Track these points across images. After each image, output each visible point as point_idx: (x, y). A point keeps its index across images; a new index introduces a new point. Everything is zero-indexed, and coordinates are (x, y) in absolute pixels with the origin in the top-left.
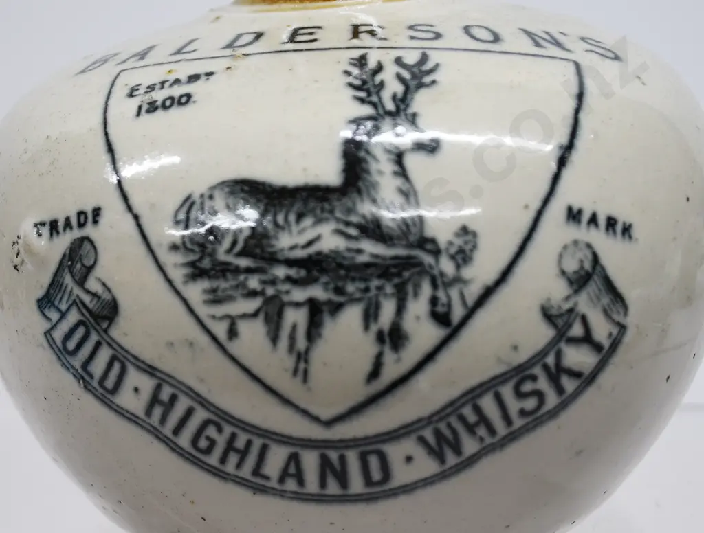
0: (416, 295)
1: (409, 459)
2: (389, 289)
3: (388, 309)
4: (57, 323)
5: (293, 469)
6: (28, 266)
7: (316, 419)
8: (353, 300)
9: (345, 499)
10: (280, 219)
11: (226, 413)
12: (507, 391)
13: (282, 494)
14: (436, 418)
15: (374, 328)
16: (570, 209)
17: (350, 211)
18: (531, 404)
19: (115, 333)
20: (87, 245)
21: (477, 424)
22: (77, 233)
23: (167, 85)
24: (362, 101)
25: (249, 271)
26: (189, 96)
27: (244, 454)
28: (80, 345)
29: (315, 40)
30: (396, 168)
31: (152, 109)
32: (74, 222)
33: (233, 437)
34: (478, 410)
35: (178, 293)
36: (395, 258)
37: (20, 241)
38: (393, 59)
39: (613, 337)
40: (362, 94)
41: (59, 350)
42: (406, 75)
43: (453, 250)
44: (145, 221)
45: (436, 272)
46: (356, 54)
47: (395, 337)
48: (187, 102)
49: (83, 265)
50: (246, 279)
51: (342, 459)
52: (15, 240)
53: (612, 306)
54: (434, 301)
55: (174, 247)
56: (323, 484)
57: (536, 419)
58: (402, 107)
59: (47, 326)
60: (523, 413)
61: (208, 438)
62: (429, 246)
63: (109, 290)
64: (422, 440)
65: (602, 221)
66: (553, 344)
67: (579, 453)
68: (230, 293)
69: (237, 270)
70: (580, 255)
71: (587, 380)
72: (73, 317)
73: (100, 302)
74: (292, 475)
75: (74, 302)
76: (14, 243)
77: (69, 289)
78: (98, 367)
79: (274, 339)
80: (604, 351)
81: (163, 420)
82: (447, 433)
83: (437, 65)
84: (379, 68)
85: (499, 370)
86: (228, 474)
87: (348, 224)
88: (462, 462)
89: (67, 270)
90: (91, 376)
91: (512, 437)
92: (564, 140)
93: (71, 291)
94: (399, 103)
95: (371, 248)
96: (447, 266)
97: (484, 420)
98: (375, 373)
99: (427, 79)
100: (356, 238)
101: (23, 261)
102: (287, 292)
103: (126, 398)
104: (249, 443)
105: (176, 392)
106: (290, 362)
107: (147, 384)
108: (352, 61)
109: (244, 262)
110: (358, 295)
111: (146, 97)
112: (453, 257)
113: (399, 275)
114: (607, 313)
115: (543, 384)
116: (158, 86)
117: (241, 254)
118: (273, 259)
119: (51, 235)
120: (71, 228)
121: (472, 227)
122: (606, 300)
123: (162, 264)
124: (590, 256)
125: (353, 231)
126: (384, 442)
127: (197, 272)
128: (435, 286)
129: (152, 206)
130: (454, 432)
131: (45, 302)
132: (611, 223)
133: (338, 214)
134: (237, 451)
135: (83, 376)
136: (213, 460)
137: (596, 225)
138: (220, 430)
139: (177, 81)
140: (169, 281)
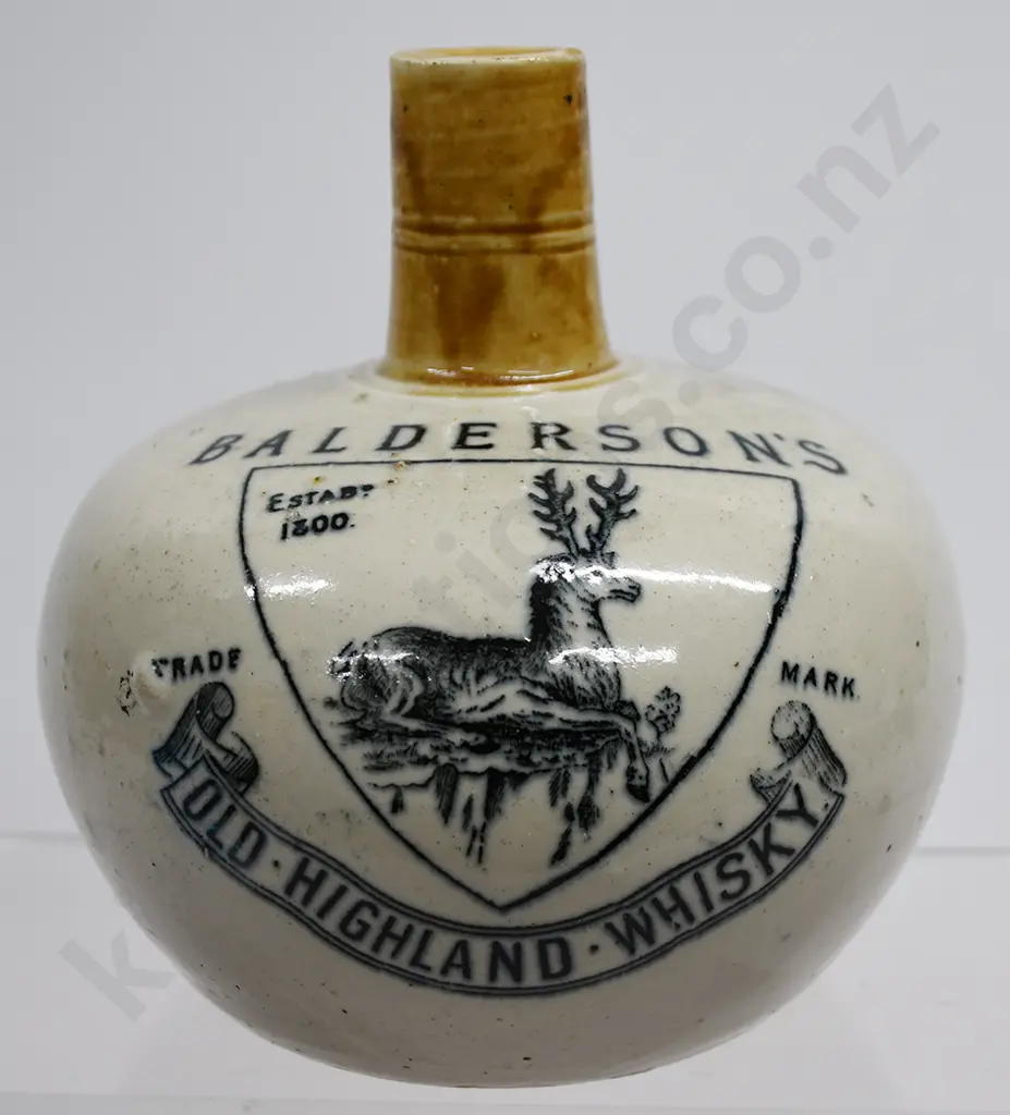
0: (610, 766)
1: (594, 948)
2: (580, 760)
3: (579, 781)
4: (178, 781)
5: (460, 958)
6: (143, 710)
7: (490, 904)
8: (538, 772)
9: (519, 992)
10: (458, 676)
11: (384, 895)
12: (708, 873)
13: (444, 987)
14: (626, 904)
15: (562, 803)
16: (785, 665)
17: (539, 669)
18: (734, 886)
19: (254, 798)
20: (220, 693)
21: (673, 910)
22: (209, 677)
23: (316, 498)
24: (551, 535)
25: (419, 734)
26: (345, 517)
27: (401, 941)
28: (207, 808)
29: (489, 446)
30: (591, 620)
31: (300, 531)
32: (205, 662)
33: (391, 921)
34: (675, 894)
35: (334, 756)
36: (588, 723)
37: (132, 679)
38: (585, 479)
39: (830, 807)
40: (552, 527)
41: (180, 812)
42: (602, 502)
43: (654, 715)
44: (295, 670)
45: (634, 741)
46: (540, 469)
47: (585, 814)
48: (343, 526)
49: (216, 715)
50: (415, 744)
51: (518, 948)
52: (126, 675)
53: (829, 774)
54: (631, 773)
55: (330, 703)
56: (493, 976)
57: (740, 902)
58: (598, 545)
59: (164, 782)
60: (725, 896)
61: (360, 922)
62: (626, 711)
63: (249, 748)
64: (610, 928)
65: (821, 679)
66: (762, 819)
67: (785, 938)
68: (395, 759)
69: (405, 734)
70: (795, 718)
71: (799, 857)
72: (201, 775)
73: (236, 761)
74: (458, 966)
75: (203, 757)
76: (122, 679)
77: (197, 741)
78: (229, 835)
79: (446, 812)
80: (819, 824)
81: (307, 900)
82: (640, 920)
83: (636, 488)
84: (570, 492)
85: (702, 848)
86: (383, 963)
87: (535, 684)
88: (654, 952)
89: (194, 719)
90: (220, 846)
91: (714, 922)
92: (781, 584)
93: (200, 745)
94: (595, 540)
95: (560, 713)
96: (646, 733)
97: (681, 904)
98: (560, 854)
99: (626, 509)
100: (545, 701)
101: (135, 703)
102: (464, 761)
103: (263, 874)
104: (409, 930)
105: (326, 868)
106: (463, 839)
107: (290, 859)
108: (536, 480)
109: (413, 725)
110: (545, 766)
111: (292, 514)
112: (653, 723)
113: (592, 744)
114: (823, 783)
115: (750, 863)
116: (305, 500)
117: (410, 715)
118: (448, 722)
119: (175, 675)
120: (202, 671)
121: (675, 689)
122: (822, 768)
123: (315, 723)
124: (807, 719)
125: (541, 693)
126: (567, 929)
127: (358, 733)
128: (632, 757)
129: (305, 652)
130: (647, 918)
131: (164, 754)
132: (831, 679)
133: (525, 673)
134: (394, 937)
135: (210, 845)
136: (365, 946)
137: (815, 683)
138: (375, 913)
139: (328, 495)
140: (324, 743)
